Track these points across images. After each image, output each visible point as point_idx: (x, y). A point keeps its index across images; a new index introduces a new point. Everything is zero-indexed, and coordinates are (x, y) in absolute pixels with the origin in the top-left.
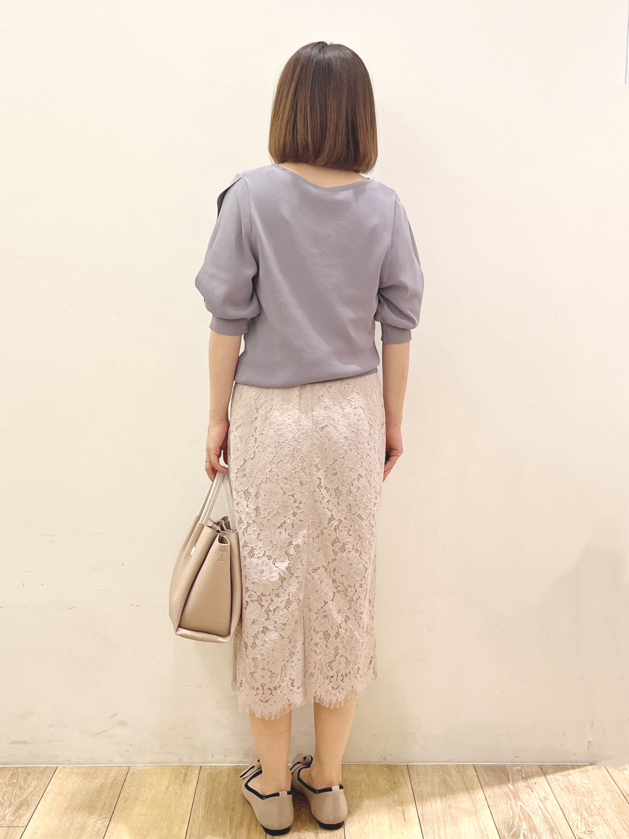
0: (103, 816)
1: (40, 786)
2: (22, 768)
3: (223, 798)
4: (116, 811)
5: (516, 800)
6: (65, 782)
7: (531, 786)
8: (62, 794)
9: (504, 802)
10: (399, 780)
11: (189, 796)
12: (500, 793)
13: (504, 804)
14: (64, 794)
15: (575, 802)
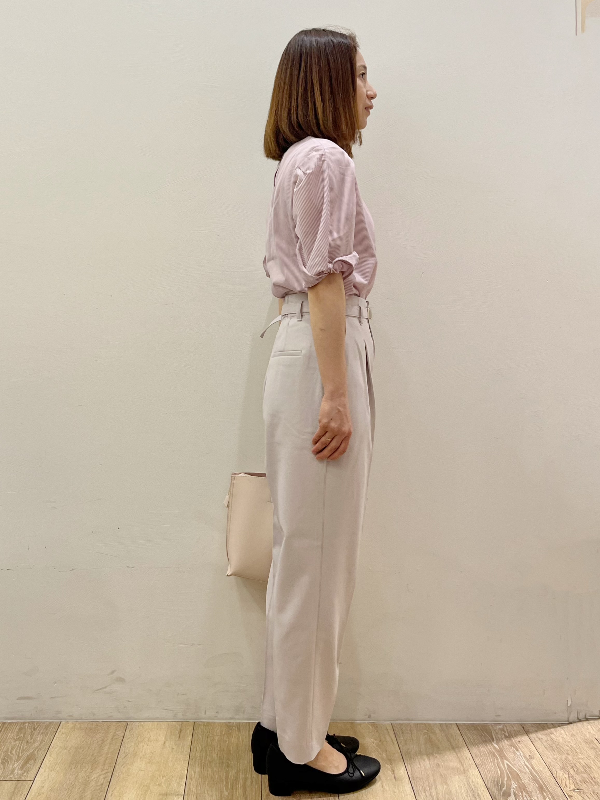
0: (105, 771)
1: (45, 741)
2: (29, 723)
3: (217, 755)
4: (117, 766)
5: (502, 759)
6: (68, 737)
7: (515, 745)
8: (66, 749)
9: (491, 761)
10: (385, 738)
11: (185, 752)
12: (485, 752)
13: (491, 763)
14: (68, 749)
15: (561, 760)
